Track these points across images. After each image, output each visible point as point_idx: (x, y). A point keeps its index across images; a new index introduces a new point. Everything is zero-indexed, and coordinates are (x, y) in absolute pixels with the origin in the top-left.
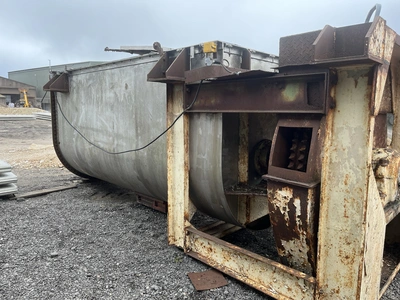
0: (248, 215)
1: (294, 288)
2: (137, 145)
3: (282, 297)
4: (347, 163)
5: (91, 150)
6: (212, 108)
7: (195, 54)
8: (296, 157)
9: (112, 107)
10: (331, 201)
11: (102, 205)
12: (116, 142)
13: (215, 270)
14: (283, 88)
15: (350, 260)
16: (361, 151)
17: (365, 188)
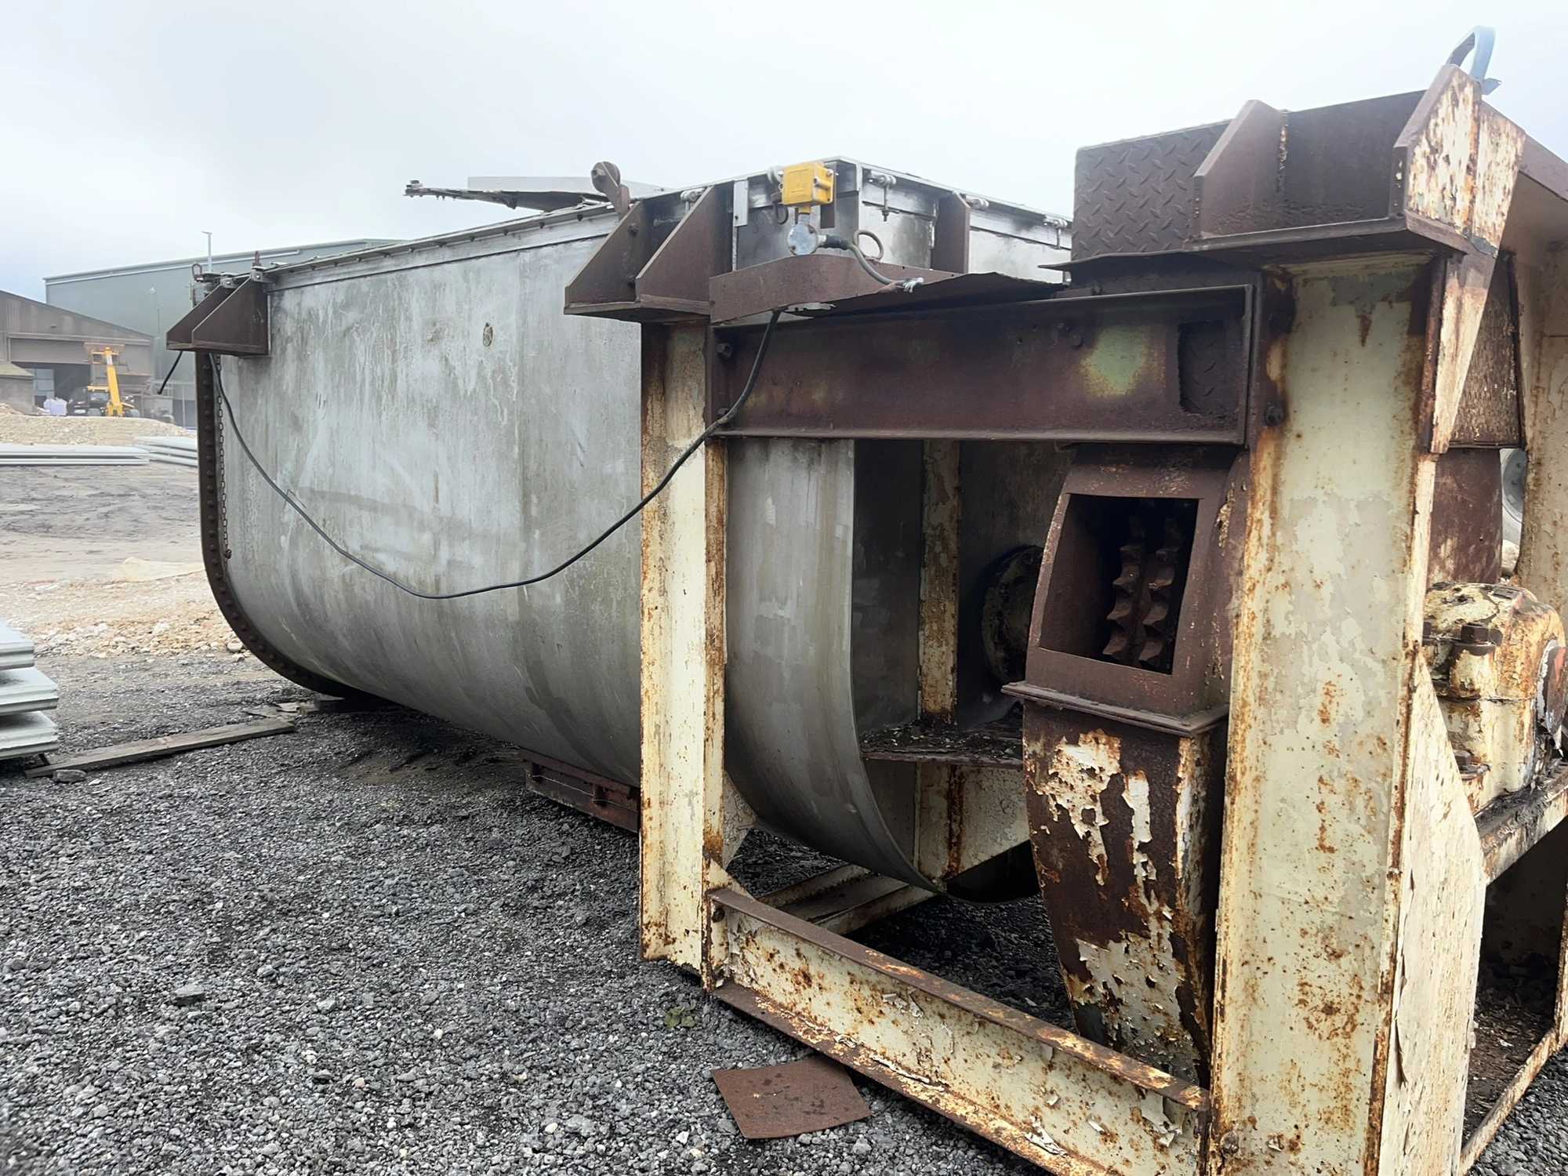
0: (954, 843)
1: (1126, 1130)
2: (526, 566)
3: (1078, 1168)
4: (1328, 637)
5: (347, 584)
6: (814, 420)
7: (753, 211)
8: (1137, 614)
9: (432, 415)
10: (1267, 787)
11: (388, 801)
12: (444, 553)
13: (820, 1057)
14: (1087, 343)
15: (1339, 1020)
16: (1381, 590)
17: (1397, 736)
